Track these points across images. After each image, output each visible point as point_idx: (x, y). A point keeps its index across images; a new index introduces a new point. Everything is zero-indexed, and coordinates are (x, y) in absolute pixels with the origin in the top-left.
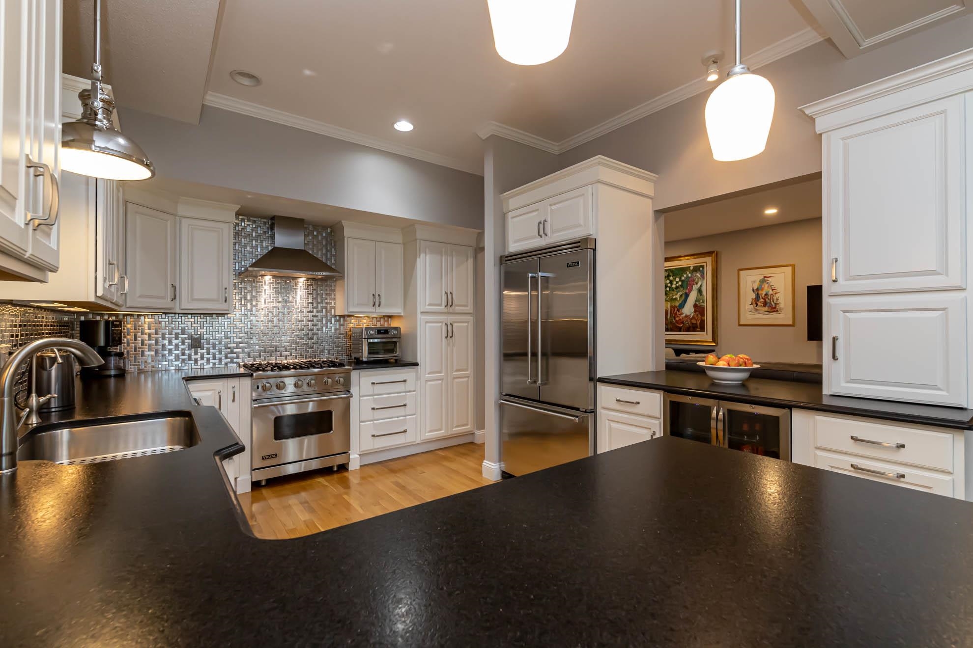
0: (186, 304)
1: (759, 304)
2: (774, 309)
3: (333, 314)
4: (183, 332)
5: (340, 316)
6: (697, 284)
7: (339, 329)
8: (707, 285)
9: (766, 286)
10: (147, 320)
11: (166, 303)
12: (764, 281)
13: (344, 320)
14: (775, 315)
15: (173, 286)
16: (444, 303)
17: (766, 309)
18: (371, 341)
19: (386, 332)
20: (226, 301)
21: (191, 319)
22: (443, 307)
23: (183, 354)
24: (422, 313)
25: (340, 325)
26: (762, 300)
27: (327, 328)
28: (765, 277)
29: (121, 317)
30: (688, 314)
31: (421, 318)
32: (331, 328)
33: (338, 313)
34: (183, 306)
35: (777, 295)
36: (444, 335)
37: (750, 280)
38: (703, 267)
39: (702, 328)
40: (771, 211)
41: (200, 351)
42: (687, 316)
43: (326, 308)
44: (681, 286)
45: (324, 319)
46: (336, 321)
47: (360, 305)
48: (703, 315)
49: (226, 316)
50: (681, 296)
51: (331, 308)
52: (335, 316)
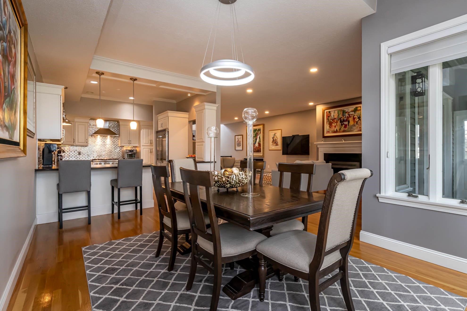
0: (77, 143)
1: (274, 143)
2: (277, 145)
3: (118, 146)
4: (76, 151)
5: (120, 147)
6: (259, 135)
7: (120, 150)
8: (261, 135)
9: (275, 136)
10: (67, 148)
11: (72, 143)
12: (275, 135)
13: (122, 148)
14: (277, 146)
15: (74, 139)
16: (150, 143)
17: (275, 144)
18: (128, 153)
19: (133, 151)
20: (87, 143)
21: (78, 147)
22: (149, 144)
23: (76, 156)
24: (142, 146)
25: (120, 149)
26: (274, 141)
27: (116, 150)
28: (275, 133)
29: (61, 147)
30: (257, 146)
31: (142, 147)
32: (117, 150)
33: (120, 146)
34: (76, 144)
35: (278, 140)
36: (150, 152)
37: (272, 134)
38: (260, 129)
39: (260, 152)
40: (267, 112)
41: (80, 155)
42: (256, 147)
43: (116, 144)
44: (255, 136)
45: (115, 147)
46: (119, 148)
47: (125, 143)
48: (260, 147)
49: (87, 147)
50: (255, 140)
51: (117, 144)
52: (119, 147)
